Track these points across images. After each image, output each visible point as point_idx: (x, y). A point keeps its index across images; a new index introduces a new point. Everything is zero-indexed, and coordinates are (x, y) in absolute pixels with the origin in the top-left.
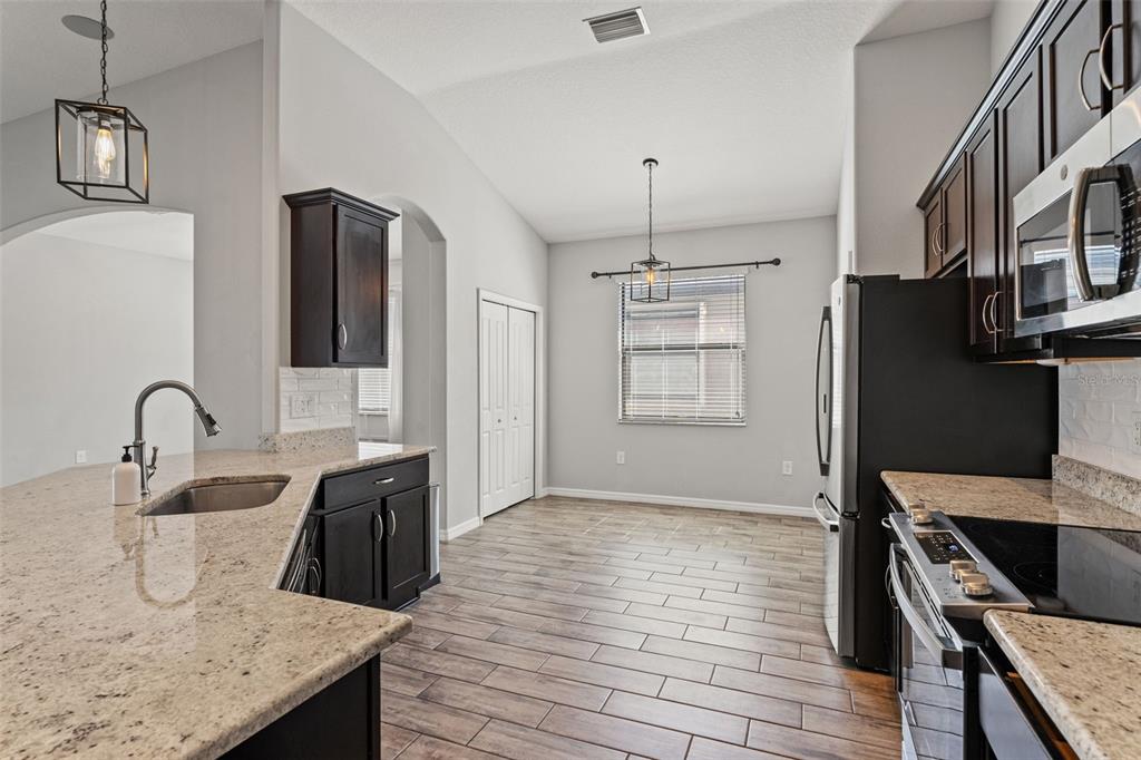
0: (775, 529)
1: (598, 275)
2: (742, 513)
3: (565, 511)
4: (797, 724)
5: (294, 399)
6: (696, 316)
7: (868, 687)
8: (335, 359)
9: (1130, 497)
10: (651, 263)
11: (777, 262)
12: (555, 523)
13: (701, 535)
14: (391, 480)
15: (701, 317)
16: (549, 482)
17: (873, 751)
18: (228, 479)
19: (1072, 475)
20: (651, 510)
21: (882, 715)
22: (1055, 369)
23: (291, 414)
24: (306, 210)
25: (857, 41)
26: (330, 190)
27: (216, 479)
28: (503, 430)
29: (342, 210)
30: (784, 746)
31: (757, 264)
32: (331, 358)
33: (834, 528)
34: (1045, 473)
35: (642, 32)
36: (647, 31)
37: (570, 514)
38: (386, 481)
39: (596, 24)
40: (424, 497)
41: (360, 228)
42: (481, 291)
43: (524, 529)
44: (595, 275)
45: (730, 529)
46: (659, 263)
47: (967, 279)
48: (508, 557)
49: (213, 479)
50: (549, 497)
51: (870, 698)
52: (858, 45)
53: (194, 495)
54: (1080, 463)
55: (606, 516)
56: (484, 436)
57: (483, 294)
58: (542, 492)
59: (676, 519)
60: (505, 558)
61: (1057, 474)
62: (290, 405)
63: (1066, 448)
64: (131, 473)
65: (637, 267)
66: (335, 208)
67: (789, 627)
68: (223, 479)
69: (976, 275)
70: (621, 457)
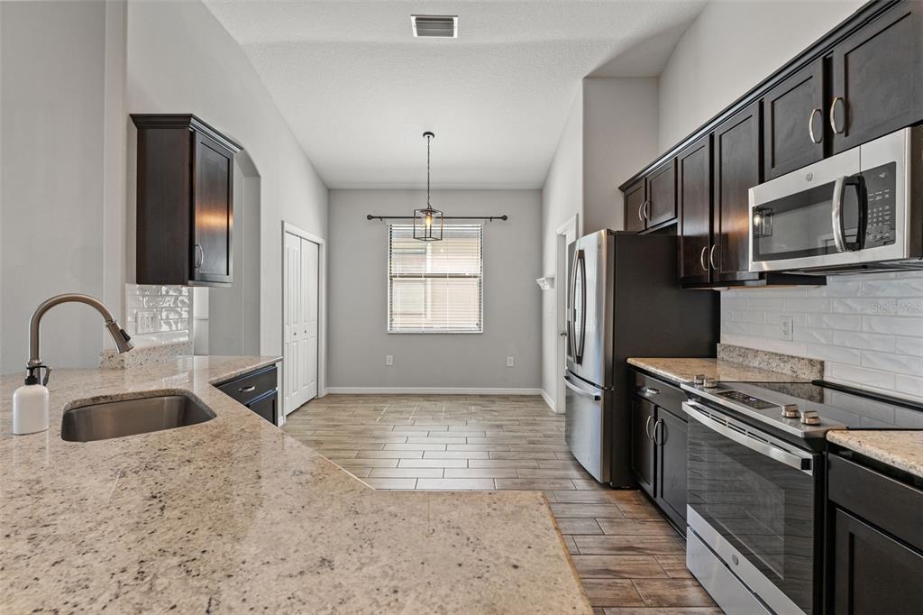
0: (508, 405)
1: (372, 217)
2: (481, 396)
3: (349, 405)
4: (599, 531)
5: (140, 316)
6: (425, 253)
7: (623, 500)
8: (192, 277)
9: (782, 364)
10: (429, 211)
11: (505, 218)
12: (348, 416)
13: (462, 414)
14: (253, 388)
15: (428, 254)
16: (329, 383)
17: (651, 539)
18: (111, 397)
19: (734, 355)
20: (416, 398)
21: (642, 516)
22: (719, 292)
23: (136, 331)
24: (150, 132)
25: (585, 75)
26: (190, 116)
27: (98, 398)
28: (297, 341)
29: (199, 138)
30: (602, 548)
31: (491, 218)
32: (187, 276)
33: (597, 398)
34: (712, 354)
35: (452, 35)
36: (456, 35)
37: (356, 407)
38: (249, 390)
39: (421, 21)
40: (274, 401)
41: (213, 156)
42: (285, 224)
43: (323, 422)
44: (370, 217)
45: (480, 408)
46: (435, 212)
47: (677, 236)
48: (323, 447)
49: (93, 399)
50: (329, 396)
51: (630, 507)
52: (586, 78)
53: (75, 416)
54: (740, 348)
55: (386, 407)
56: (286, 346)
57: (287, 227)
58: (323, 392)
59: (439, 404)
60: (322, 447)
61: (720, 354)
62: (136, 322)
63: (726, 339)
64: (41, 397)
65: (419, 214)
66: (192, 135)
67: (557, 469)
68: (106, 397)
69: (685, 234)
70: (390, 360)
